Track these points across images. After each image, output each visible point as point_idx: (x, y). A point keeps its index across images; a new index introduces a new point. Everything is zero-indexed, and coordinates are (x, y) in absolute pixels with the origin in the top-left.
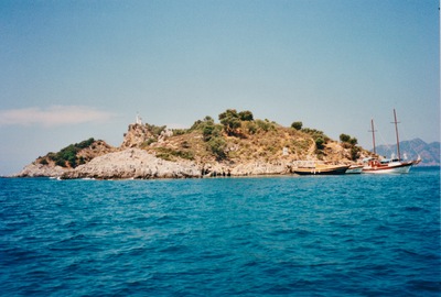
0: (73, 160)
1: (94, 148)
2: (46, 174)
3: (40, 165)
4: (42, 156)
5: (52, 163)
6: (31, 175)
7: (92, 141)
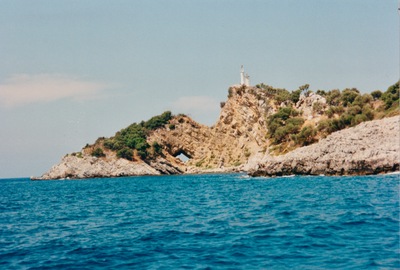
0: (143, 148)
1: (173, 128)
2: (104, 173)
3: (91, 159)
4: (92, 143)
5: (111, 155)
6: (81, 175)
7: (168, 116)
